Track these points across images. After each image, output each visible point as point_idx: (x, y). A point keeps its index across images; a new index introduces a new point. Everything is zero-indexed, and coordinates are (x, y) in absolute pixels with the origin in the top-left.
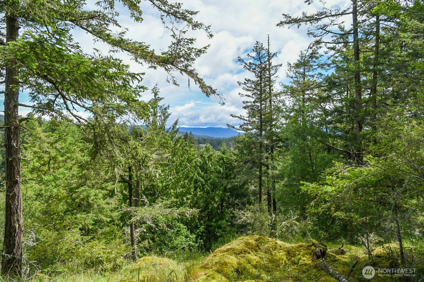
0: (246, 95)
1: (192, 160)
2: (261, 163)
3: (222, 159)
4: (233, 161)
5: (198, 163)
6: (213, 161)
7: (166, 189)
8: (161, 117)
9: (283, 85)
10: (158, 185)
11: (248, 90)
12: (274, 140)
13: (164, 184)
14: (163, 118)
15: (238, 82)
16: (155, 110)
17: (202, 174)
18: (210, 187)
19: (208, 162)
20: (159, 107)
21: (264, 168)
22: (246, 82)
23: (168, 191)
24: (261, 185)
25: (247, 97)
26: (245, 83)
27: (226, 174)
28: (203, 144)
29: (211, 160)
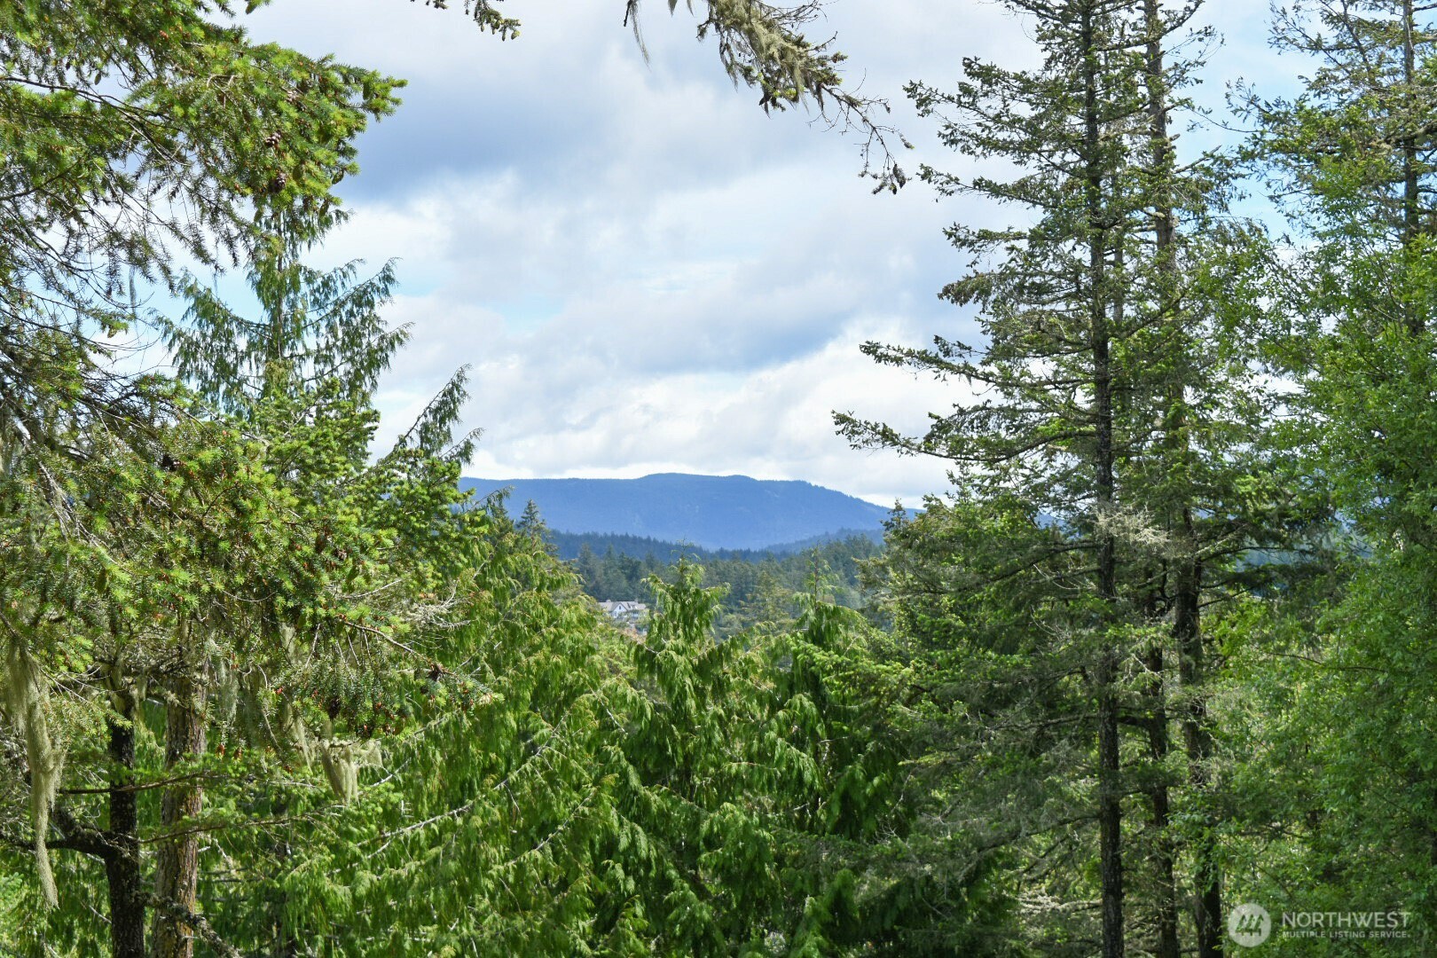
0: (979, 184)
1: (573, 692)
2: (1111, 704)
3: (809, 680)
4: (894, 697)
5: (618, 717)
6: (733, 699)
7: (384, 918)
8: (328, 360)
9: (1253, 101)
10: (317, 891)
11: (990, 145)
12: (1202, 525)
13: (366, 878)
14: (343, 369)
15: (912, 90)
16: (285, 308)
17: (655, 798)
18: (718, 902)
19: (701, 706)
20: (309, 281)
21: (1132, 746)
22: (976, 84)
23: (397, 939)
24: (1114, 878)
25: (983, 195)
26: (965, 90)
27: (845, 798)
28: (617, 599)
29: (721, 689)
